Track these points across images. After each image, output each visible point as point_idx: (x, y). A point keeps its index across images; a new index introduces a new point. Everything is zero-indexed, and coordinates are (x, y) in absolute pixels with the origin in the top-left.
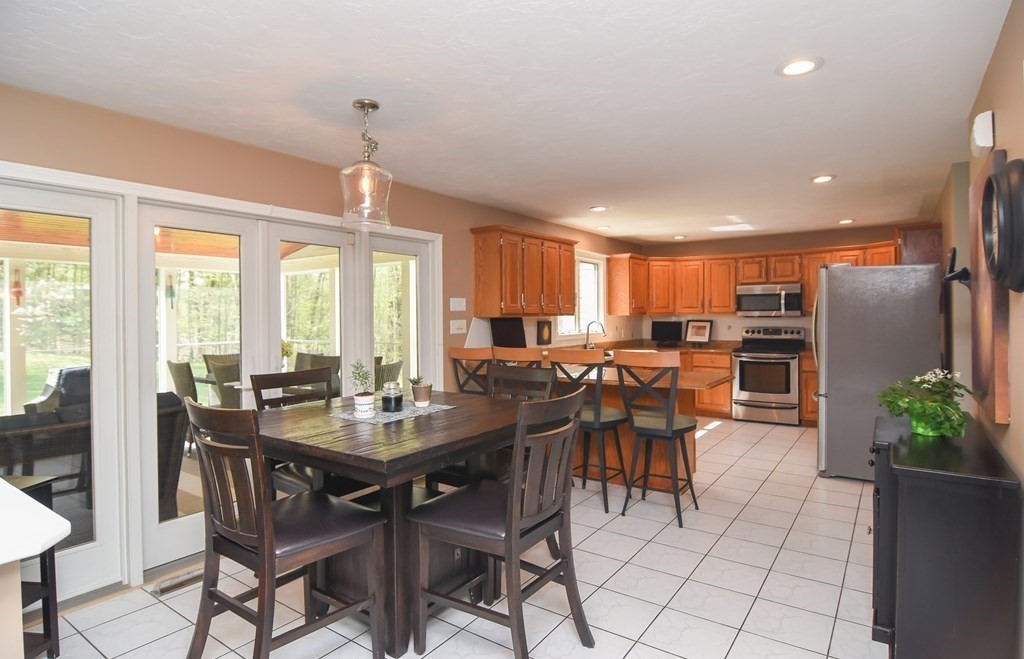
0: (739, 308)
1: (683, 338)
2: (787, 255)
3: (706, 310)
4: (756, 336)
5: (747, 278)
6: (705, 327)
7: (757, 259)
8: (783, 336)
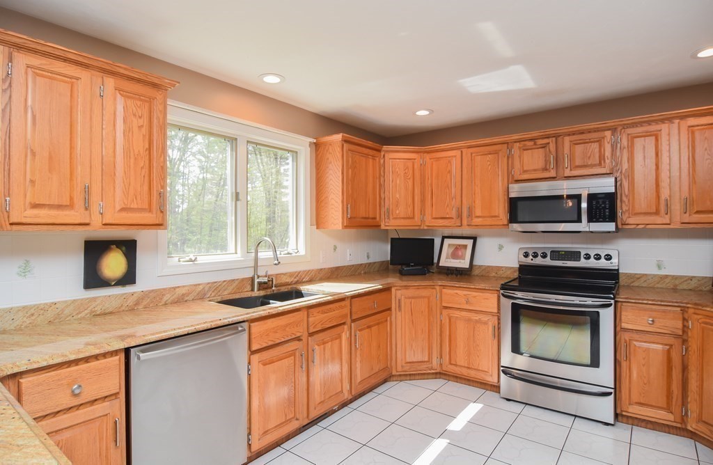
0: (513, 219)
1: (435, 260)
2: (589, 131)
3: (465, 222)
4: (539, 261)
5: (525, 172)
6: (465, 247)
7: (540, 142)
8: (583, 263)
